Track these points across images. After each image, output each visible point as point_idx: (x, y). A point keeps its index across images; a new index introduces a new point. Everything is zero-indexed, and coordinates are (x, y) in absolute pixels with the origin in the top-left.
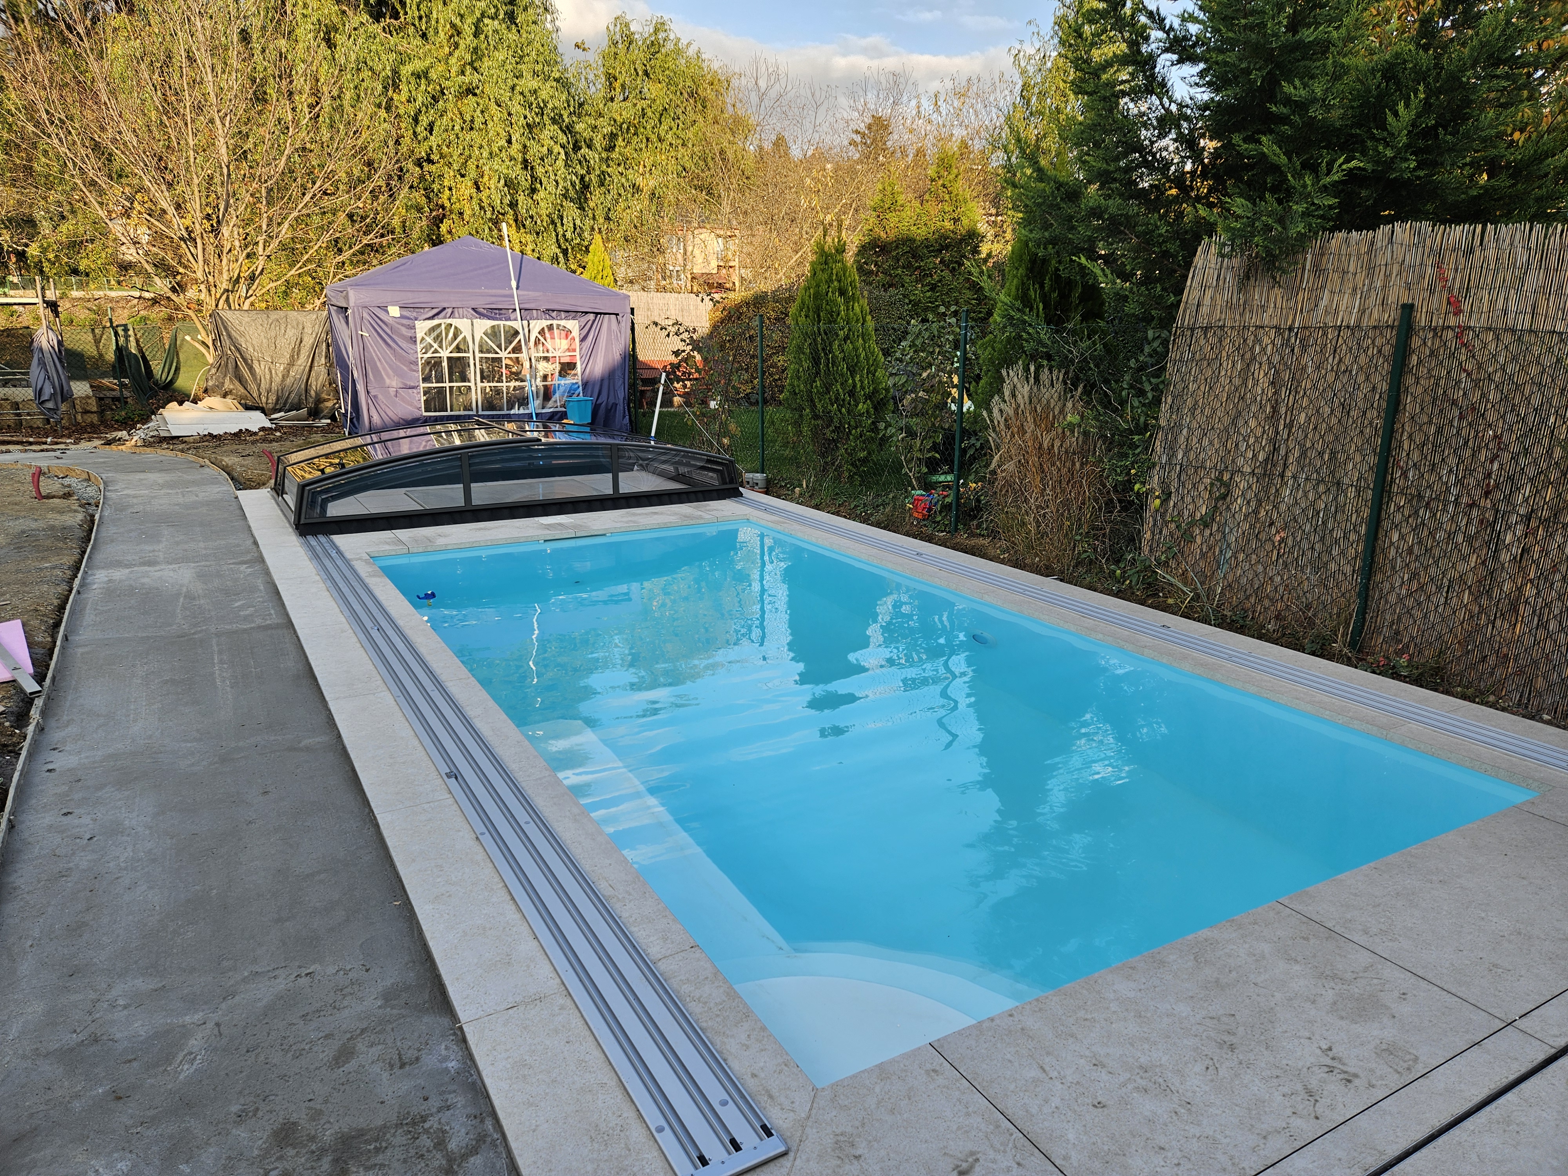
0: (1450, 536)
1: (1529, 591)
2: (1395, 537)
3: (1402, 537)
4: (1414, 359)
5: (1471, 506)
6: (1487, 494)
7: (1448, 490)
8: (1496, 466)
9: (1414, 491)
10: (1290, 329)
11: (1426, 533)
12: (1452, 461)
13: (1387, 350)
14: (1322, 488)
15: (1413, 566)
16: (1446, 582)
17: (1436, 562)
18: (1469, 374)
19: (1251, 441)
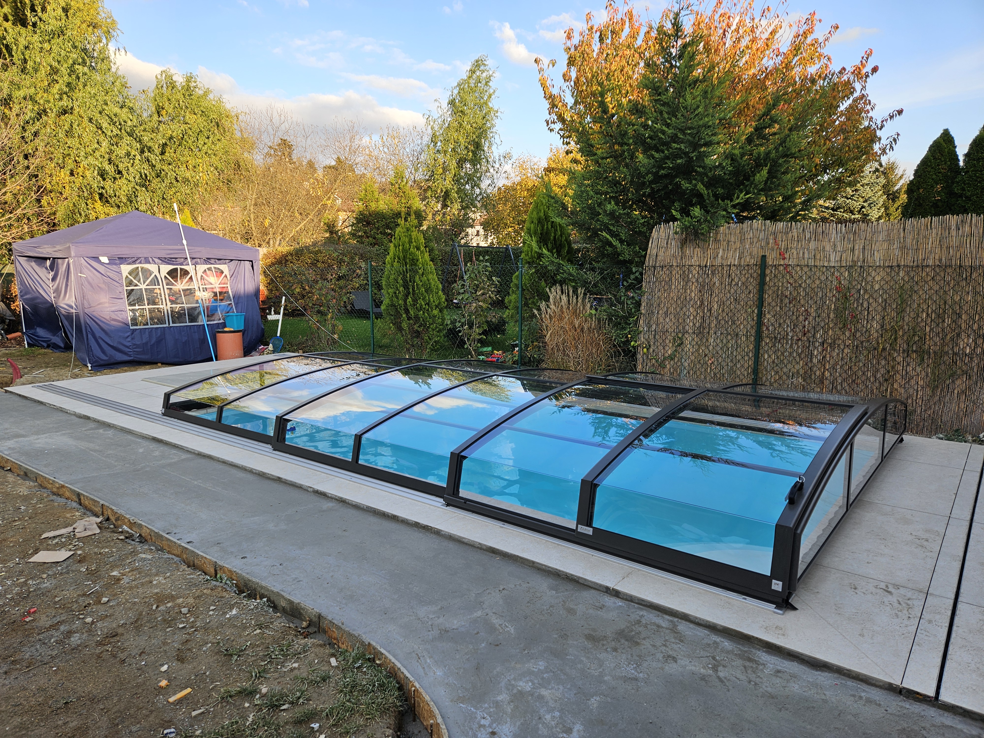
0: (791, 354)
1: (827, 374)
2: (766, 356)
3: (769, 356)
4: (768, 279)
5: (798, 340)
6: (805, 334)
7: (787, 334)
8: (807, 322)
9: (773, 336)
10: (706, 266)
11: (780, 353)
12: (788, 322)
13: (755, 275)
14: (729, 337)
15: (775, 369)
16: (791, 374)
17: (786, 366)
18: (791, 285)
19: (692, 318)
